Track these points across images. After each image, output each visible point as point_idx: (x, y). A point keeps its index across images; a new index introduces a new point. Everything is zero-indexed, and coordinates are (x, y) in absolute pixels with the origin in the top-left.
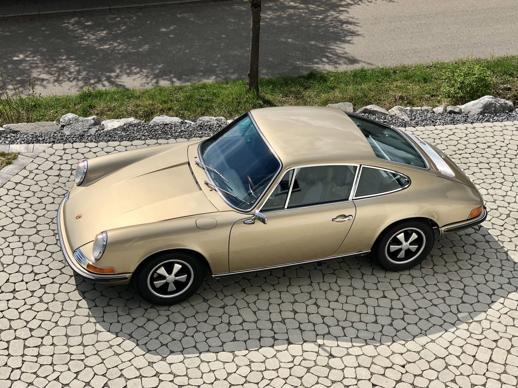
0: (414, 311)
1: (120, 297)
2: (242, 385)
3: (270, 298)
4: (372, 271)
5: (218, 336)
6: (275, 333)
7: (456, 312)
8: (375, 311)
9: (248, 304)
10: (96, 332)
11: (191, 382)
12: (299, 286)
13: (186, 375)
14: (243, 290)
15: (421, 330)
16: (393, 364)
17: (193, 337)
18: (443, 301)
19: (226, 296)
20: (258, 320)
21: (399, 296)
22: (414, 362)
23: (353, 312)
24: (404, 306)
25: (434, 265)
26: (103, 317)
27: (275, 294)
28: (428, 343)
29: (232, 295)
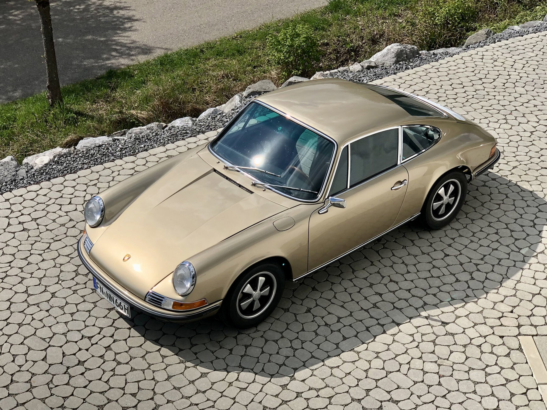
0: (482, 259)
1: (197, 334)
2: (386, 376)
3: (346, 289)
4: (418, 235)
5: (326, 340)
6: (377, 320)
7: (518, 250)
8: (449, 271)
9: (330, 300)
10: (203, 375)
11: (337, 390)
12: (364, 269)
13: (327, 386)
14: (314, 289)
15: (502, 275)
16: (503, 313)
18: (499, 244)
19: (303, 300)
20: (351, 313)
21: (460, 251)
22: (518, 305)
23: (431, 277)
24: (471, 259)
25: (467, 214)
26: (197, 358)
27: (347, 284)
28: (516, 285)
29: (307, 297)
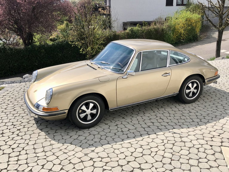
1: (61, 129)
2: (142, 156)
3: (138, 119)
4: (179, 105)
5: (119, 137)
6: (147, 132)
7: (226, 113)
8: (190, 118)
9: (128, 123)
10: (51, 145)
11: (112, 159)
12: (149, 113)
13: (108, 157)
14: (123, 118)
15: (216, 121)
16: (214, 136)
17: (105, 139)
18: (217, 111)
19: (116, 121)
20: (136, 128)
21: (197, 111)
22: (223, 133)
23: (180, 119)
24: (202, 114)
25: (203, 100)
26: (54, 138)
28: (223, 125)
29: (119, 120)
